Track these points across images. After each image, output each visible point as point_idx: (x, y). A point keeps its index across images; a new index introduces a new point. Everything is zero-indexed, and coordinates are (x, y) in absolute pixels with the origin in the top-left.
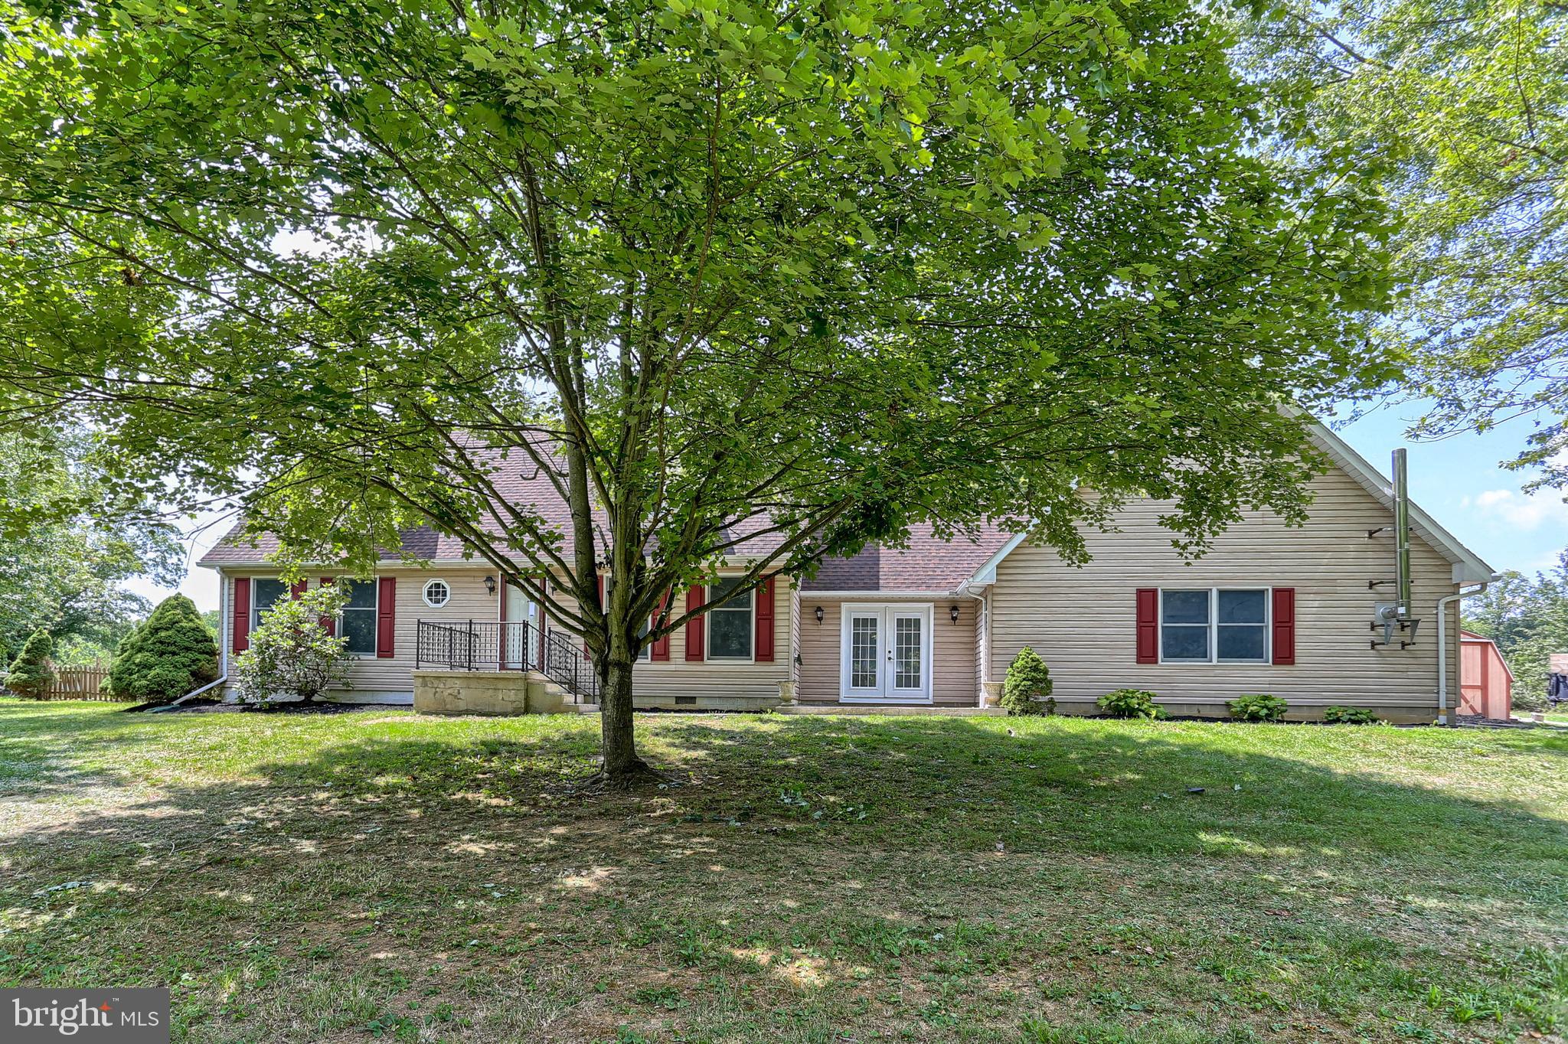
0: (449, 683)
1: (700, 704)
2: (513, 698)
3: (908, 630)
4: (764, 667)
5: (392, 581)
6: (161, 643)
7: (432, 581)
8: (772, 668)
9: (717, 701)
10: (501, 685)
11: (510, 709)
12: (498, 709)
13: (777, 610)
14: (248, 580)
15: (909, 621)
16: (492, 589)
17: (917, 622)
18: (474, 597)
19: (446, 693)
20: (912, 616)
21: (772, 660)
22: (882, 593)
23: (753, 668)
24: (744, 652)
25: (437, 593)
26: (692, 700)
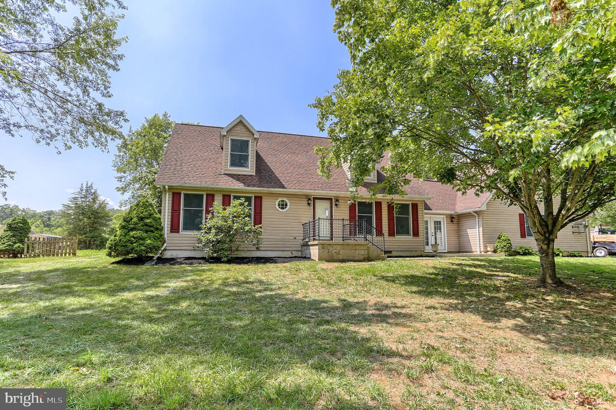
0: (335, 247)
1: (394, 254)
2: (363, 253)
3: (438, 224)
4: (416, 239)
5: (261, 198)
6: (146, 225)
7: (280, 199)
8: (418, 239)
9: (400, 252)
10: (358, 247)
11: (362, 258)
12: (356, 259)
13: (419, 217)
14: (180, 194)
15: (437, 222)
16: (309, 204)
17: (440, 222)
18: (300, 207)
19: (333, 252)
20: (439, 220)
21: (418, 236)
22: (433, 211)
23: (411, 239)
24: (408, 233)
25: (283, 205)
26: (390, 252)
